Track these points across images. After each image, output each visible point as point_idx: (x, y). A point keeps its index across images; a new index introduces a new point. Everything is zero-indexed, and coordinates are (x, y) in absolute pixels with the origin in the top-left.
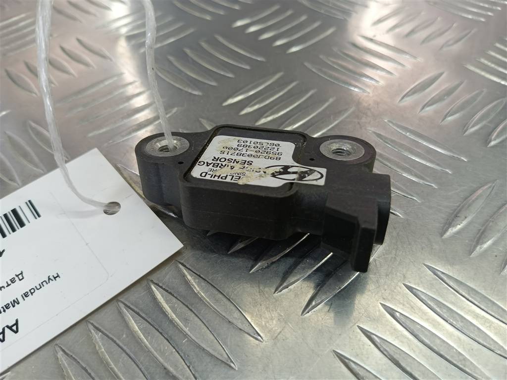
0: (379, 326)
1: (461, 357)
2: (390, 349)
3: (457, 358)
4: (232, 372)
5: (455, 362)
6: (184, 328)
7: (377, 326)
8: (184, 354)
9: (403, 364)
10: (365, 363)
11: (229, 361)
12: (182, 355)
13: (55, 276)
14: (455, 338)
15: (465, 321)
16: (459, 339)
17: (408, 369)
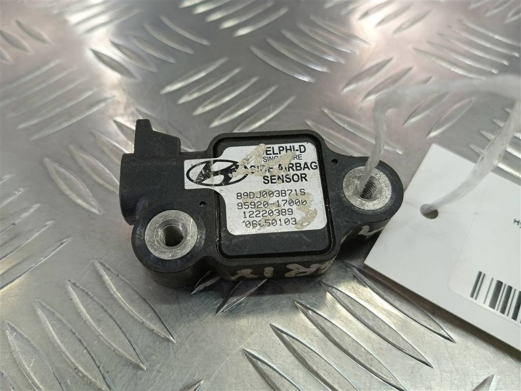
0: (290, 323)
1: (369, 357)
2: (298, 347)
3: (364, 358)
4: (140, 372)
5: (362, 362)
6: (97, 328)
7: (289, 324)
8: (95, 354)
9: (310, 363)
10: (273, 363)
11: (139, 361)
12: (93, 355)
13: (517, 223)
14: (365, 337)
15: (376, 319)
16: (369, 337)
17: (315, 368)
